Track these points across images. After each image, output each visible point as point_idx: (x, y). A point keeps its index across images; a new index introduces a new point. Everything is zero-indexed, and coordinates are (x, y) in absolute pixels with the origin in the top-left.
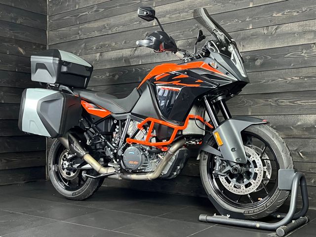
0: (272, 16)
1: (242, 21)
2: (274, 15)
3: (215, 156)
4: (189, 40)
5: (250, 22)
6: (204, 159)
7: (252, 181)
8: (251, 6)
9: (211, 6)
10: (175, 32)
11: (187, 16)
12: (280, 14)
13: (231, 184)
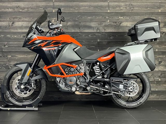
0: (118, 18)
2: (119, 17)
8: (109, 12)
9: (88, 8)
12: (122, 18)
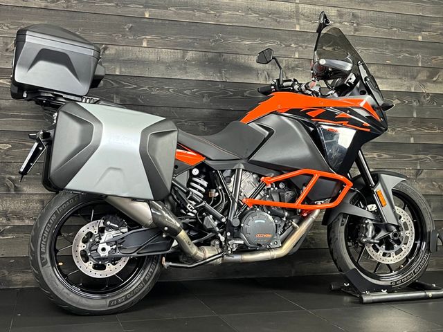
1: (287, 46)
3: (367, 219)
4: (208, 54)
5: (296, 50)
6: (342, 225)
7: (403, 246)
10: (185, 37)
11: (207, 19)
13: (379, 253)
